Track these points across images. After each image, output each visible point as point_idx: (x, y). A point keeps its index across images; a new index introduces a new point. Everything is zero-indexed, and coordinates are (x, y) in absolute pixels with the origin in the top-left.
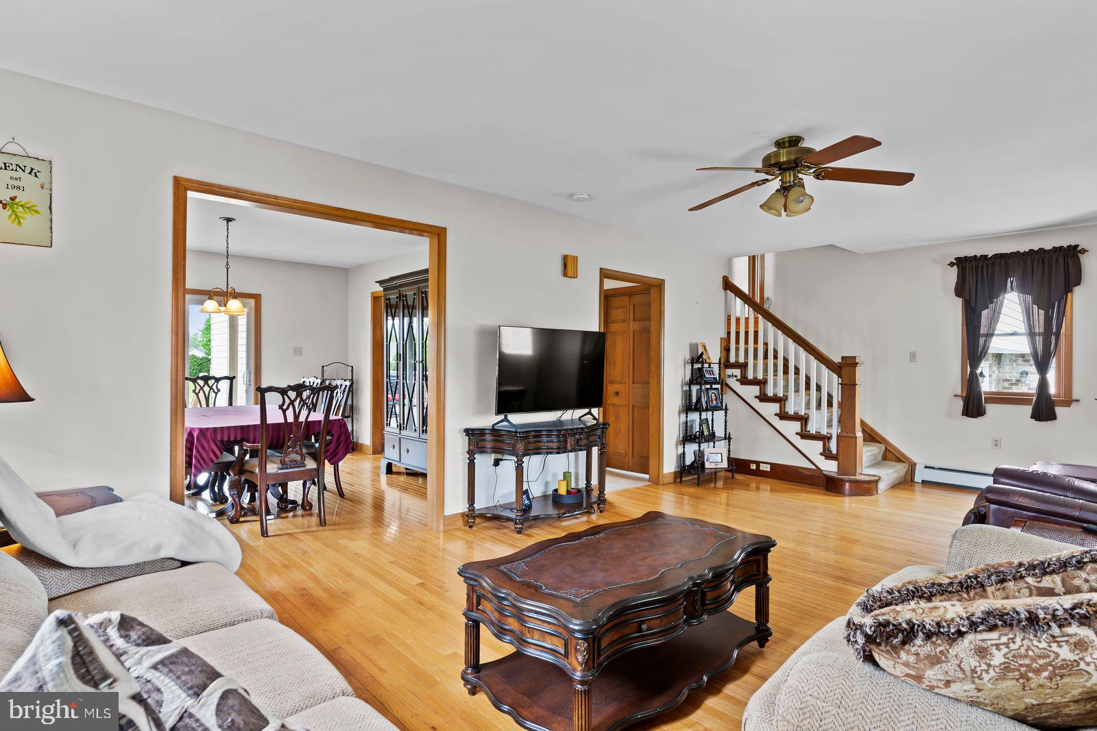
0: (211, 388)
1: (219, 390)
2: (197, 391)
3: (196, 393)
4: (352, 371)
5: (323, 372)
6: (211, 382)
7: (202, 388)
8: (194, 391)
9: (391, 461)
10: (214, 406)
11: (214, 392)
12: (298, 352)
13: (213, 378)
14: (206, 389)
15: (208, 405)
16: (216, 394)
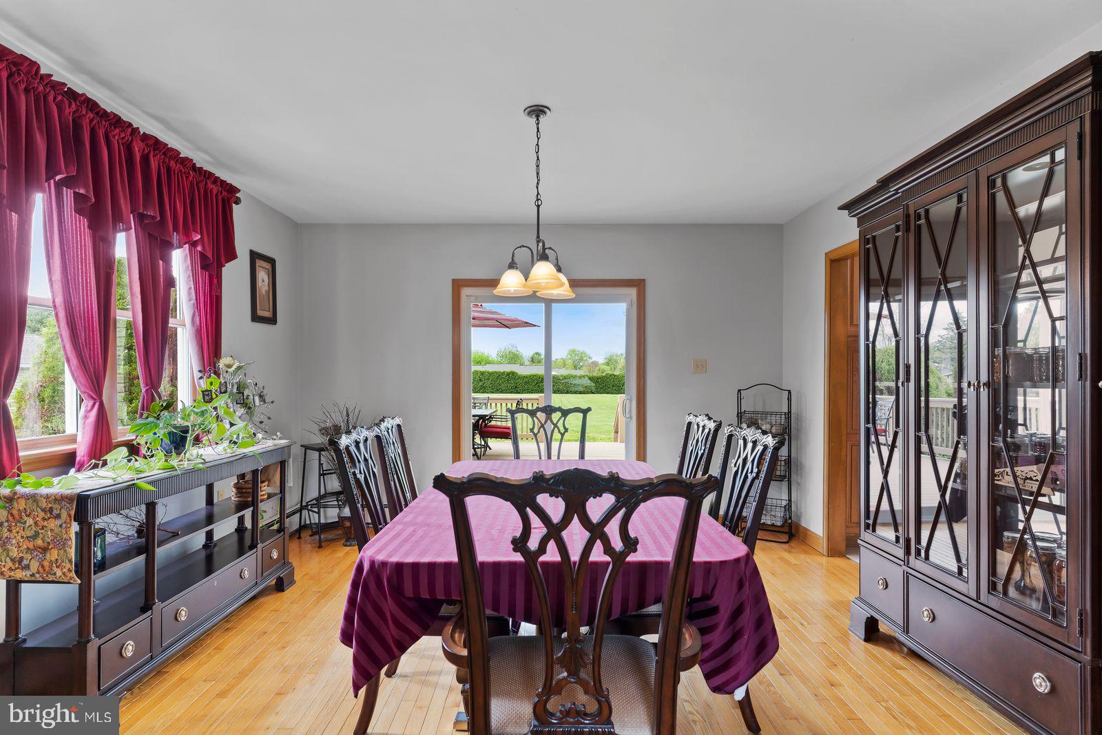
0: (556, 426)
1: (566, 430)
2: (536, 431)
3: (534, 433)
4: (789, 399)
5: (739, 399)
6: (556, 416)
7: (542, 426)
8: (532, 430)
9: (877, 616)
10: (558, 458)
11: (559, 432)
12: (700, 366)
13: (559, 409)
14: (549, 426)
15: (549, 457)
16: (563, 435)
